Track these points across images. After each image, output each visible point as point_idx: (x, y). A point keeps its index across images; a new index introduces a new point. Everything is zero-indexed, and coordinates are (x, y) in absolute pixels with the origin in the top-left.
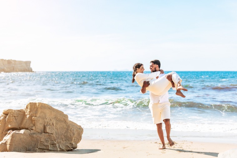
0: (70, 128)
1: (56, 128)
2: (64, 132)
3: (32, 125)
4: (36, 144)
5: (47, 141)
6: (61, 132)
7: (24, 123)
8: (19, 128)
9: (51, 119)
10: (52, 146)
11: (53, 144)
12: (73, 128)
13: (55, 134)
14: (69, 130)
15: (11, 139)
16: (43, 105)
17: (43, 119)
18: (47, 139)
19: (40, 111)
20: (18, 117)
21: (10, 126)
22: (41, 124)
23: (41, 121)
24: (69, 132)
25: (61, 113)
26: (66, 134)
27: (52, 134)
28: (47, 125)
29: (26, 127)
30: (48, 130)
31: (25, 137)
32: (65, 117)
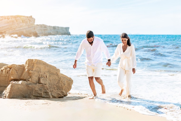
0: (61, 80)
1: (49, 80)
2: (56, 83)
3: (29, 77)
4: (31, 92)
5: (40, 90)
6: (53, 83)
7: (23, 75)
8: (19, 79)
9: (45, 73)
10: (45, 94)
11: (46, 93)
12: (64, 79)
13: (48, 84)
14: (60, 81)
15: (11, 88)
16: (38, 61)
17: (38, 72)
18: (40, 89)
19: (35, 66)
20: (18, 70)
21: (12, 78)
22: (36, 76)
23: (36, 74)
24: (61, 82)
25: (54, 68)
26: (57, 85)
27: (45, 84)
28: (41, 77)
29: (25, 79)
30: (42, 81)
31: (22, 86)
32: (57, 71)
